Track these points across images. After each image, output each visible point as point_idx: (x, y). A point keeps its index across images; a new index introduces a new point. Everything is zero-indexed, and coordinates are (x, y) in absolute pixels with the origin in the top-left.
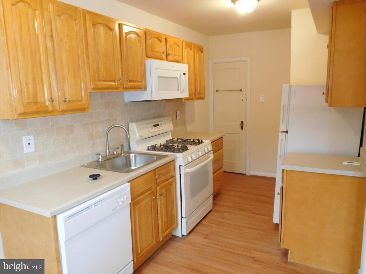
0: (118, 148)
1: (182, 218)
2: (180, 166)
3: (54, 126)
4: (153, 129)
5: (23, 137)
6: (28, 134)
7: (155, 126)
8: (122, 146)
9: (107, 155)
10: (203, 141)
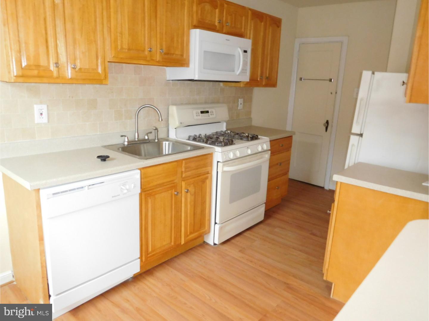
0: (151, 133)
1: (216, 223)
2: (218, 162)
3: (72, 97)
4: (199, 116)
5: (35, 106)
6: (41, 103)
7: (202, 112)
8: (156, 131)
9: (135, 139)
10: (259, 137)
